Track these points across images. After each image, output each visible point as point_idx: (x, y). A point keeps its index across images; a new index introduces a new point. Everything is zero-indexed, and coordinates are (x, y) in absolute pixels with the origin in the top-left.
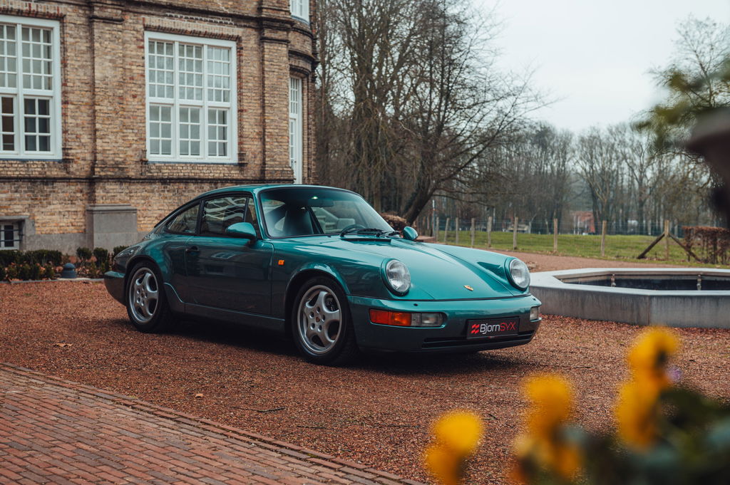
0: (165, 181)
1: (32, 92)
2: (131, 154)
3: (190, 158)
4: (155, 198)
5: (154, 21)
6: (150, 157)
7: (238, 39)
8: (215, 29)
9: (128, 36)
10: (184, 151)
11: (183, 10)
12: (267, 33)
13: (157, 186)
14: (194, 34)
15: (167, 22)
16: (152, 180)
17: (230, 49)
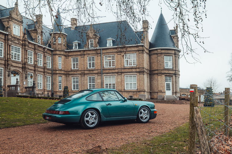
0: (127, 92)
1: (113, 83)
2: (123, 89)
3: (131, 89)
4: (126, 94)
5: (125, 74)
6: (126, 89)
7: (136, 74)
8: (133, 74)
9: (122, 76)
10: (130, 88)
11: (129, 72)
12: (140, 73)
13: (126, 92)
14: (130, 75)
15: (127, 74)
16: (125, 92)
17: (136, 76)
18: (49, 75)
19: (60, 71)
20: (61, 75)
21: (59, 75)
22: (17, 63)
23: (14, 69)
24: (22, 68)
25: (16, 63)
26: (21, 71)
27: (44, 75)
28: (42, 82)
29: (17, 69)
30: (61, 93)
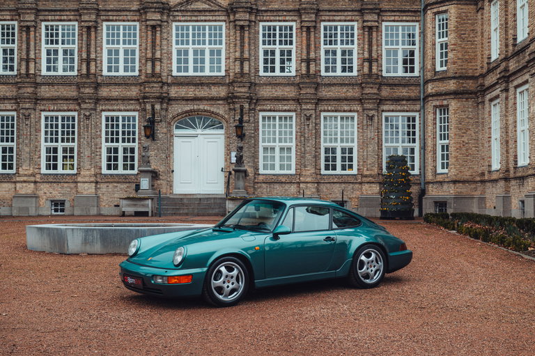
18: (399, 108)
19: (440, 84)
20: (445, 103)
21: (438, 103)
22: (202, 84)
23: (187, 108)
24: (230, 99)
25: (196, 85)
26: (221, 112)
27: (364, 110)
28: (355, 146)
29: (201, 107)
30: (445, 186)
